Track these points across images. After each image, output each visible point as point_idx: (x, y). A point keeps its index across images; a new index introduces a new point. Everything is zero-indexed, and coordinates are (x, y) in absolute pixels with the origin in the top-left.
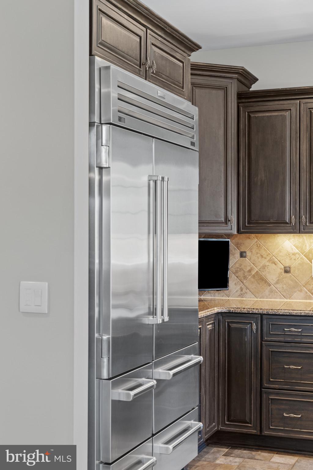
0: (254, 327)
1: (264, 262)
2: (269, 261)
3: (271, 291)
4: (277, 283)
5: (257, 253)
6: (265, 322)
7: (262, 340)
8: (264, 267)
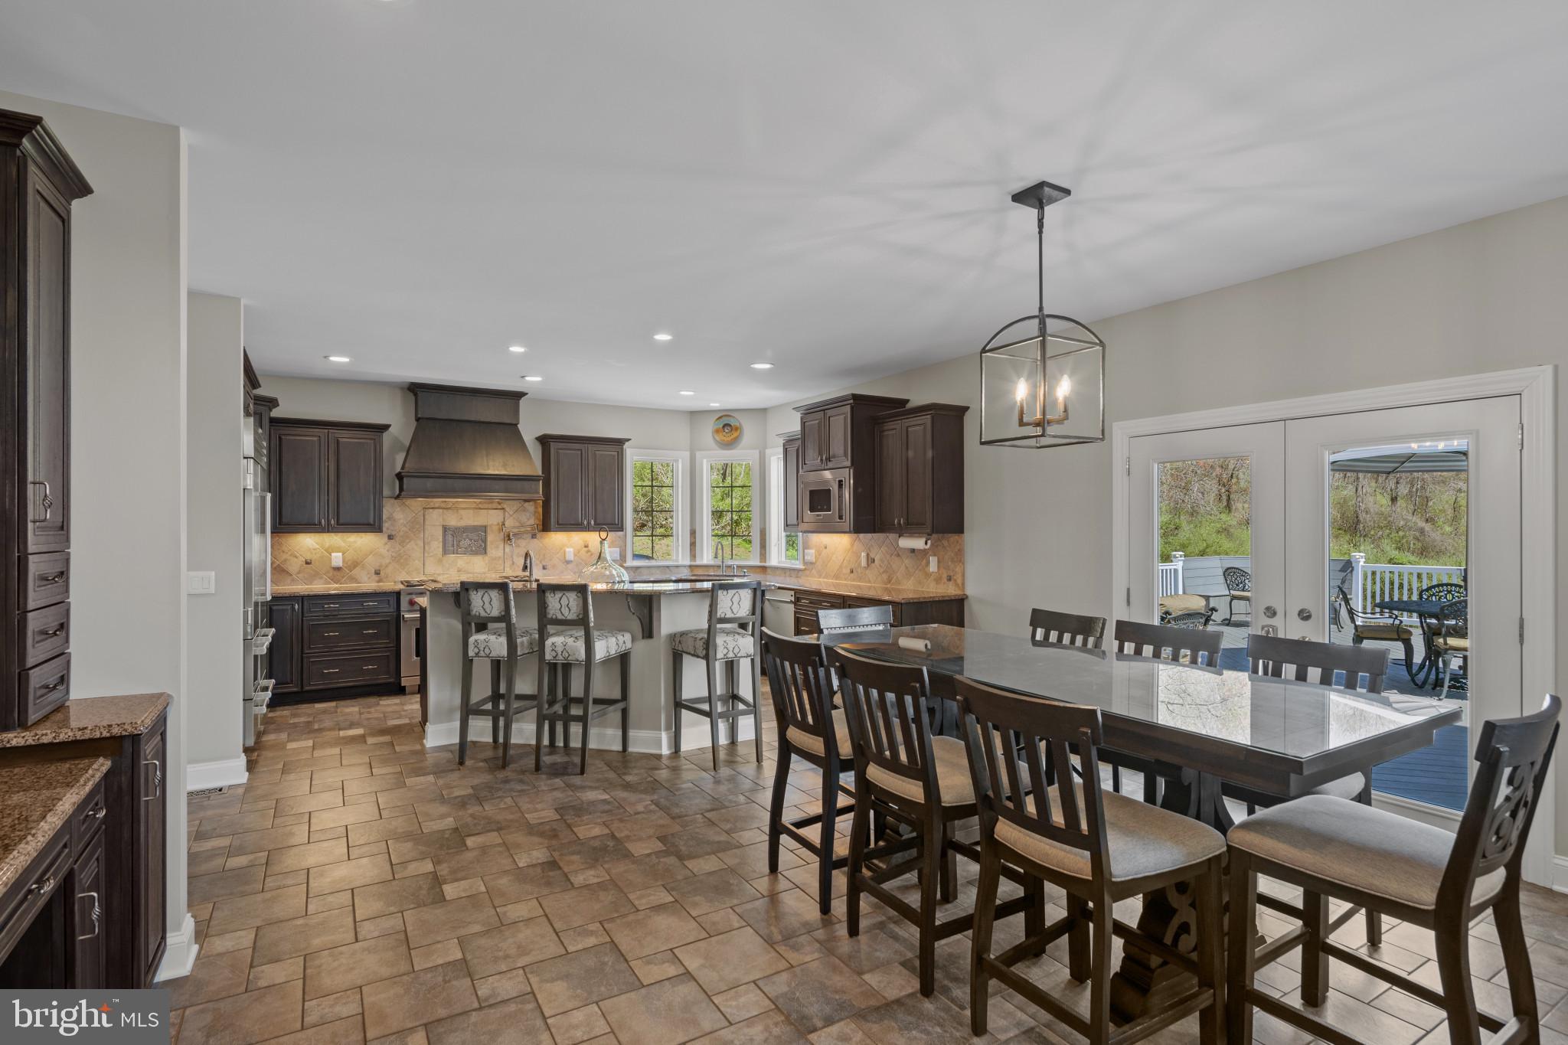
0: (297, 607)
1: (285, 556)
2: (291, 555)
3: (293, 580)
4: (298, 573)
5: (279, 549)
6: (305, 603)
7: (303, 617)
8: (285, 560)
